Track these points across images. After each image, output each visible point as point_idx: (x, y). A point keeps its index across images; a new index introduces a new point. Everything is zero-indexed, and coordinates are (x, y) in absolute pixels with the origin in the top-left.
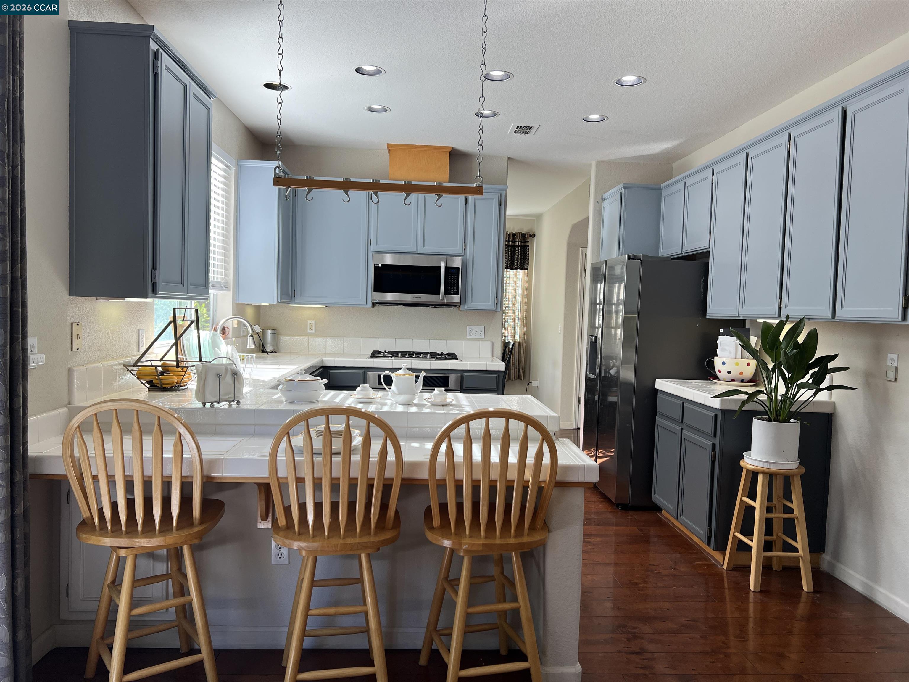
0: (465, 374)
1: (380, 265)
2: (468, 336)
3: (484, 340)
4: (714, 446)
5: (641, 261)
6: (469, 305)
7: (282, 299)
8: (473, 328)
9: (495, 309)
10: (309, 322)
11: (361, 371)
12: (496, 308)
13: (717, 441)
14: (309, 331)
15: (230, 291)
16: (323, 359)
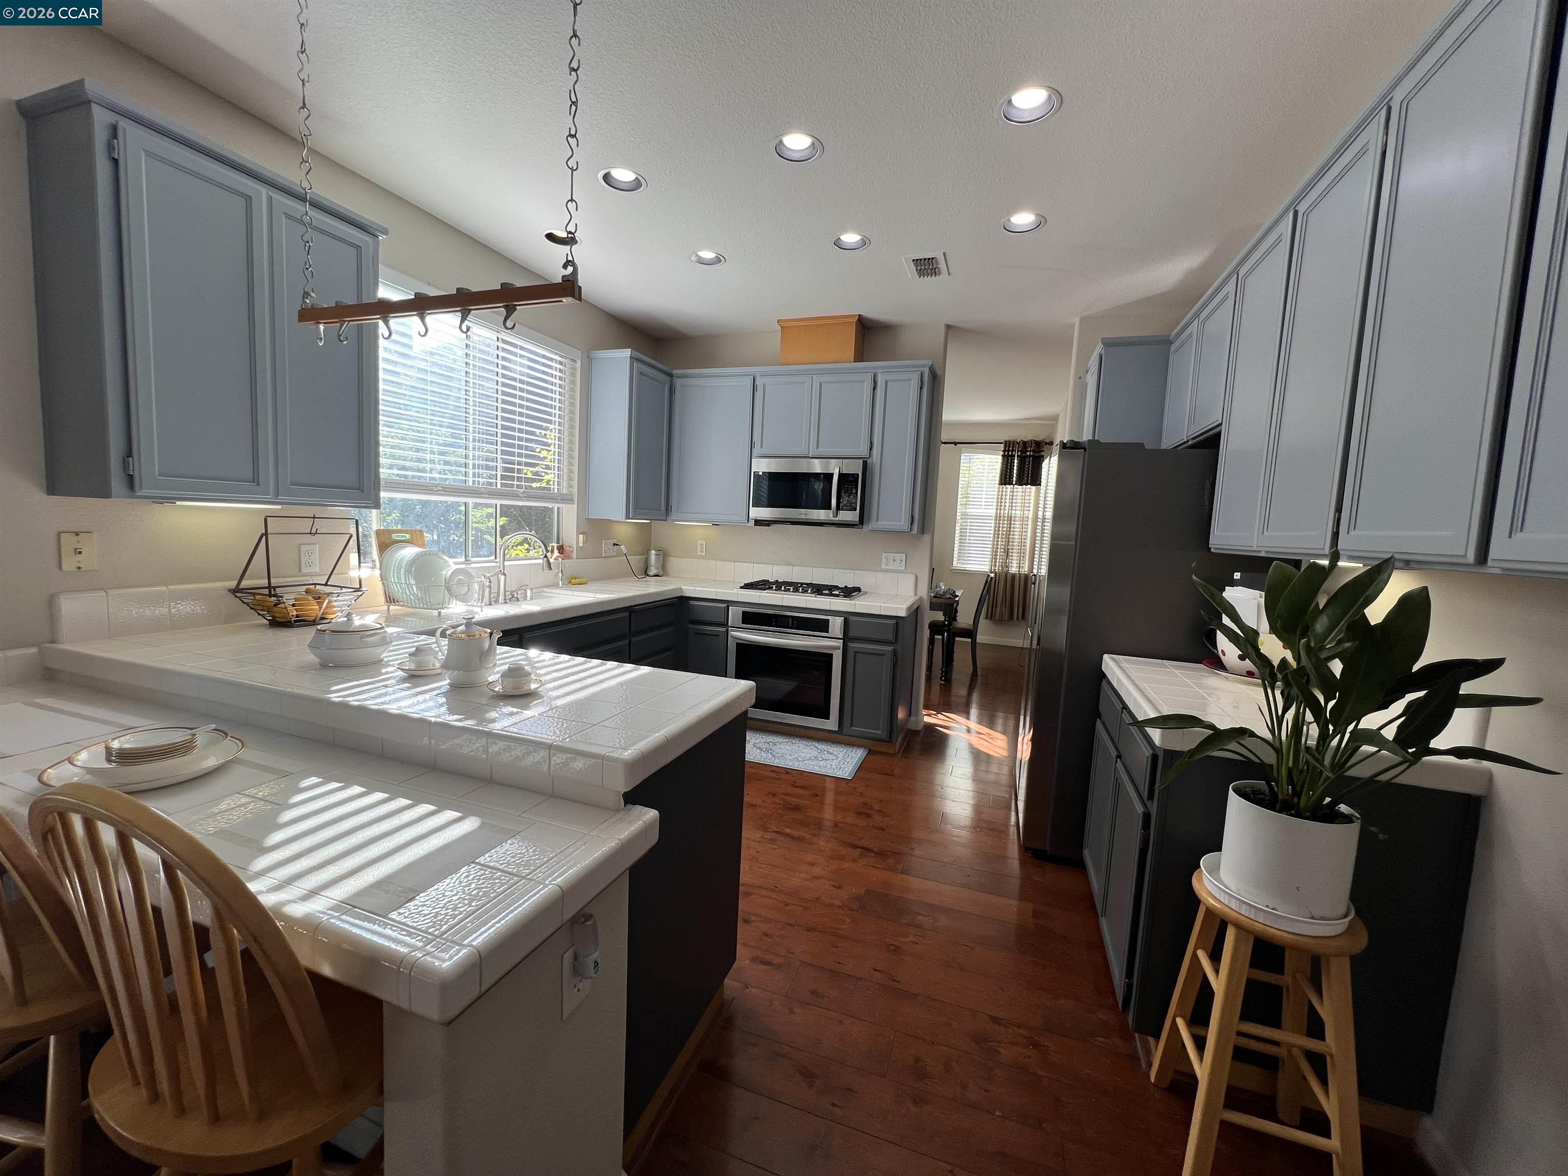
0: (852, 618)
1: (761, 474)
2: (883, 567)
3: (906, 573)
4: (1147, 816)
5: (1085, 450)
6: (873, 525)
7: (634, 514)
8: (891, 556)
9: (909, 531)
10: (699, 542)
11: (725, 605)
12: (911, 530)
13: (1154, 808)
14: (699, 554)
15: (574, 504)
16: (683, 587)
